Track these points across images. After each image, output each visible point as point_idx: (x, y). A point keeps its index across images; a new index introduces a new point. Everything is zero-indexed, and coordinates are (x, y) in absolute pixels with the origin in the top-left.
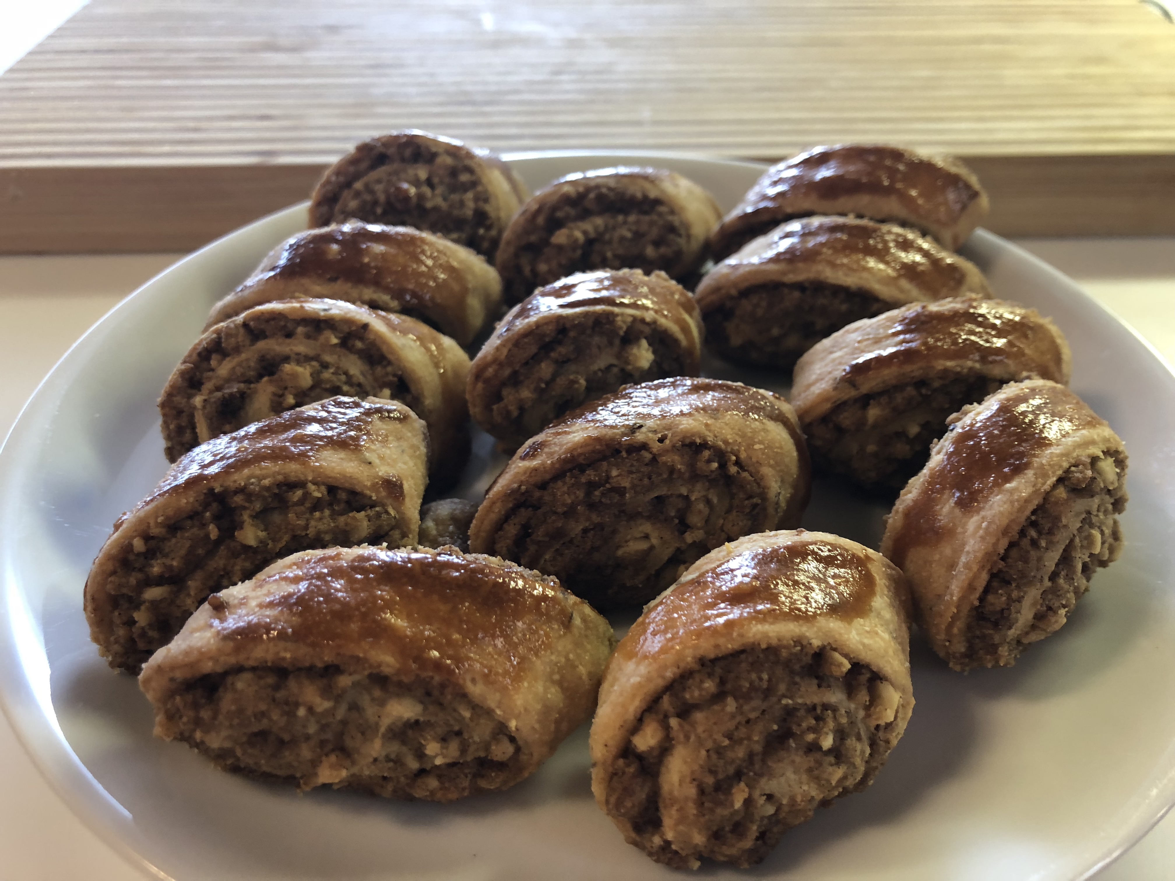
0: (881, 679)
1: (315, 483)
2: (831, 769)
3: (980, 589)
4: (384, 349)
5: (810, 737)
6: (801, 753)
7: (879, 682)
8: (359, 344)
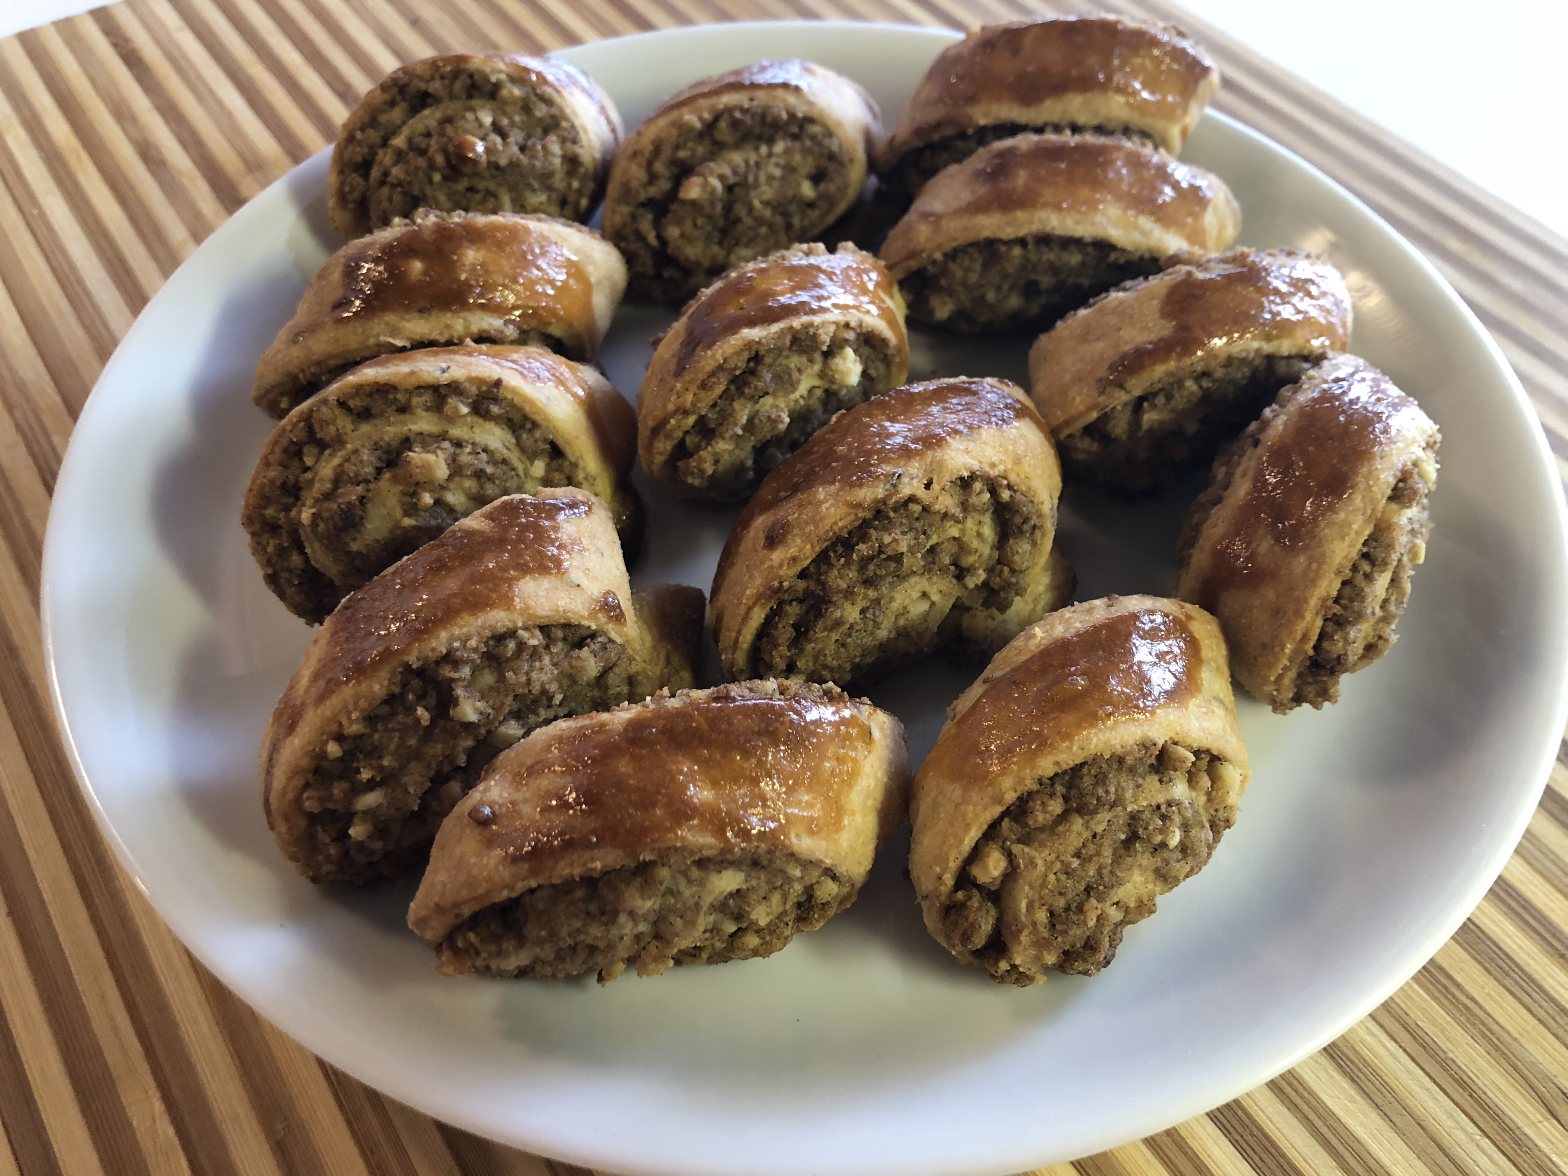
0: (1219, 759)
1: (526, 629)
2: (1178, 865)
3: (1314, 638)
4: (528, 409)
5: (1158, 839)
6: (1147, 855)
7: (1218, 763)
8: (495, 409)
